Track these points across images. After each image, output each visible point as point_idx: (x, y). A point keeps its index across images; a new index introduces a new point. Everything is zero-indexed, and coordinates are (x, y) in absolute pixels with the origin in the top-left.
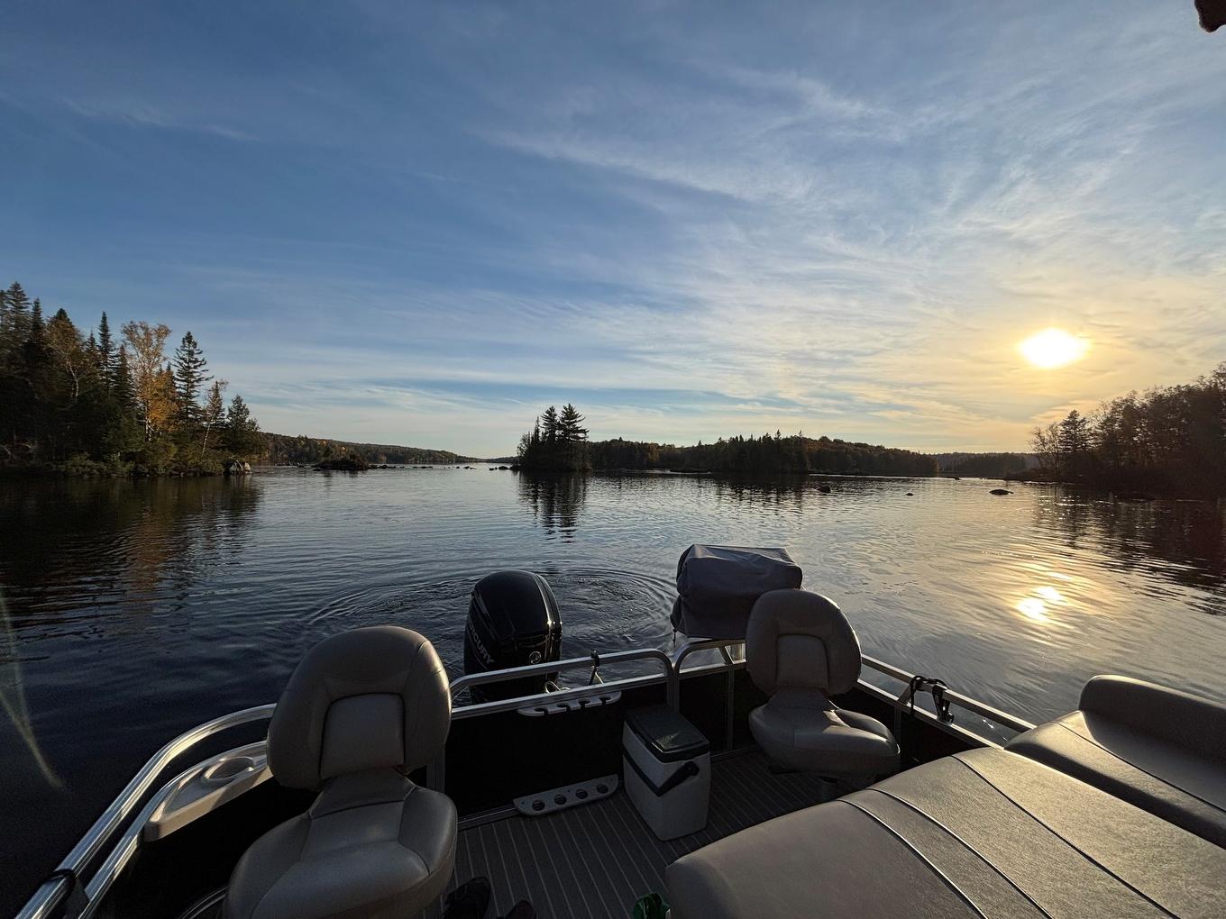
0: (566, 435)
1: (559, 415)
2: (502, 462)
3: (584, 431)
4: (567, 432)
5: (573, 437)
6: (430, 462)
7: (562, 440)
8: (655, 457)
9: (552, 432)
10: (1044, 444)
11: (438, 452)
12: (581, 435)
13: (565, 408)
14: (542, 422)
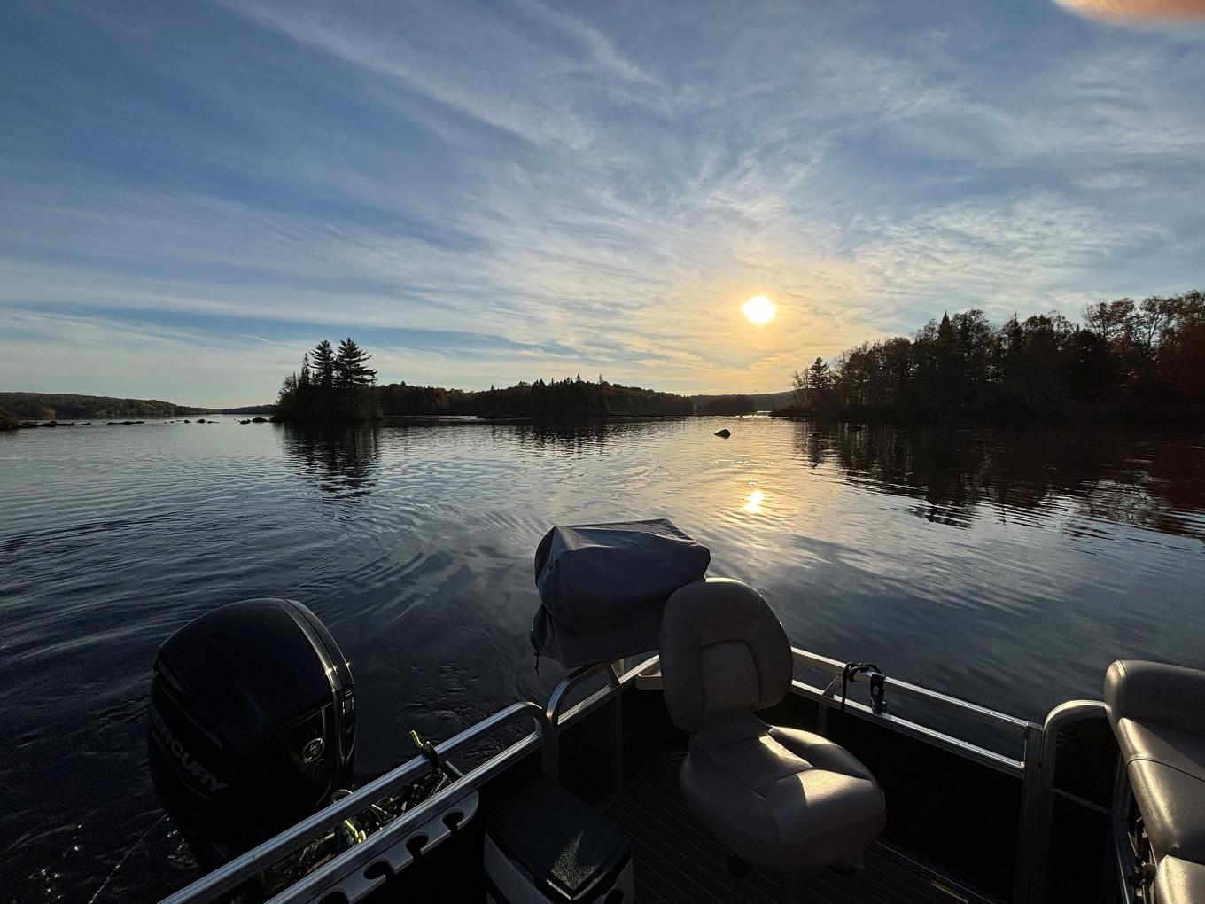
0: (346, 377)
1: (336, 353)
2: (256, 414)
3: (371, 373)
4: (347, 374)
5: (356, 380)
6: (133, 416)
7: (341, 382)
8: (445, 403)
9: (328, 374)
10: (800, 385)
11: (145, 401)
12: (367, 377)
13: (343, 343)
14: (312, 360)
